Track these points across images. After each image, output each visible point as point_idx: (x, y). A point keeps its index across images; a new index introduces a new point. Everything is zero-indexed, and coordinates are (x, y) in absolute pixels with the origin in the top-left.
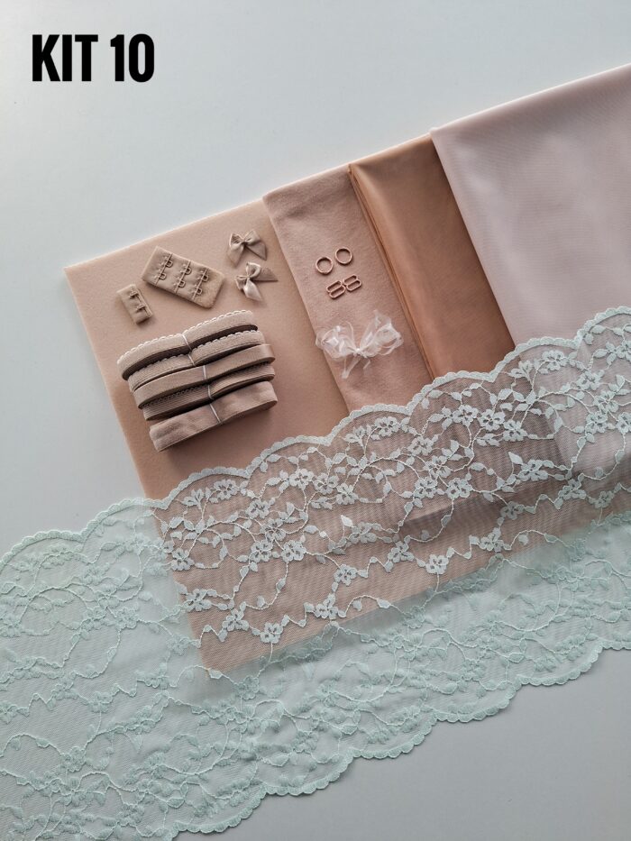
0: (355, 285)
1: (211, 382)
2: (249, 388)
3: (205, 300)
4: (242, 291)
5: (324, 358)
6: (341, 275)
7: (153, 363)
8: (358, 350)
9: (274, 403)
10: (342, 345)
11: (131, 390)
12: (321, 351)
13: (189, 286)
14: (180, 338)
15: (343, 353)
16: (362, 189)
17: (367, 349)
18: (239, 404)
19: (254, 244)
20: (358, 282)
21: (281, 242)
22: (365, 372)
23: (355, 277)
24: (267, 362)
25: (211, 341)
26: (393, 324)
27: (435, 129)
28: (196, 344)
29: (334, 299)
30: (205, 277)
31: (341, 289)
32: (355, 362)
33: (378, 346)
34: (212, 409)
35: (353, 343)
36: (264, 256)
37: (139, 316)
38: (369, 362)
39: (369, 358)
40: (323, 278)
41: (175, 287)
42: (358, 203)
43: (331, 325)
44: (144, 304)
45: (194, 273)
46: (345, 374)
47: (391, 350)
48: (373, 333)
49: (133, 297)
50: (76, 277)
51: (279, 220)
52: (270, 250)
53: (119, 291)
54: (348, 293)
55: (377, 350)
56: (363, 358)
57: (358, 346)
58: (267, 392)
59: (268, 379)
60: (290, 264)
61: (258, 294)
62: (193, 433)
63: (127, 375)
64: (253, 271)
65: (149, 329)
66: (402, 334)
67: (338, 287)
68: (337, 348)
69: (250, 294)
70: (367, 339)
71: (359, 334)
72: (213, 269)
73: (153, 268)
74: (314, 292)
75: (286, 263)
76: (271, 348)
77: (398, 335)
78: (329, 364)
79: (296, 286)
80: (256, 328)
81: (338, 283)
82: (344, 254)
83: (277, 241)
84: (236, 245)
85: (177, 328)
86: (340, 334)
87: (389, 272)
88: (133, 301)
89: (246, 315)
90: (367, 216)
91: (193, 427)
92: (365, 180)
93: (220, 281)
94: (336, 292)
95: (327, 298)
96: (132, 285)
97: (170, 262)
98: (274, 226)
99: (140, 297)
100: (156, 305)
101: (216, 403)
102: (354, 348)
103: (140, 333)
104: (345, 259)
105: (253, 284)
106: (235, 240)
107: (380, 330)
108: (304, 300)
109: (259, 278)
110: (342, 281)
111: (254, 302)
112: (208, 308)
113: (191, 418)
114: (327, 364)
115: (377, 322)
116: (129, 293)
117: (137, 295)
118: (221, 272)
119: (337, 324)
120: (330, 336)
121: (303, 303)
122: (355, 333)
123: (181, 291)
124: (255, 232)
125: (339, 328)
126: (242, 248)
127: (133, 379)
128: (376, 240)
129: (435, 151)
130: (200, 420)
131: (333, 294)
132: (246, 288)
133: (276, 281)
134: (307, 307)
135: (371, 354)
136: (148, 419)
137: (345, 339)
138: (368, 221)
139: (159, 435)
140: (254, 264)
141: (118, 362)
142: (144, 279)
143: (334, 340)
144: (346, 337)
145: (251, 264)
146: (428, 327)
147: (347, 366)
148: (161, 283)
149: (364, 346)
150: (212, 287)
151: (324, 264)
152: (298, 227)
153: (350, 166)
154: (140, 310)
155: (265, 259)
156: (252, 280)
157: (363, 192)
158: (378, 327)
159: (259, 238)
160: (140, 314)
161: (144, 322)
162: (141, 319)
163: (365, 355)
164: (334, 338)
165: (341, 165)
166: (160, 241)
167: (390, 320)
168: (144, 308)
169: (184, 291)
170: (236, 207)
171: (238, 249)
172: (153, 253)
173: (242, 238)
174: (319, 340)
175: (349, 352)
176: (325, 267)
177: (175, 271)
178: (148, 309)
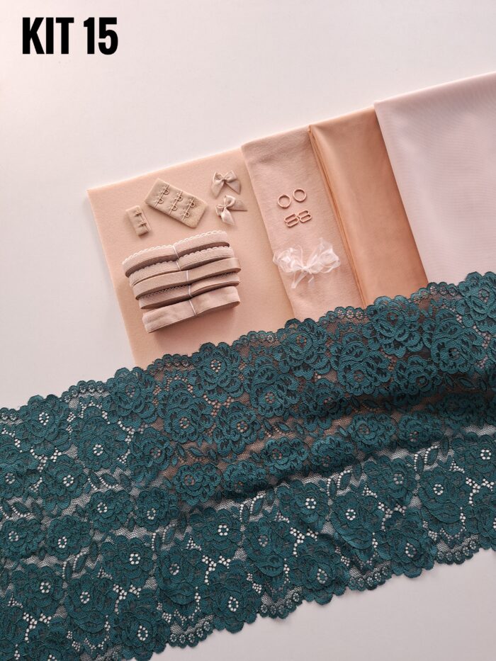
0: (307, 217)
1: (191, 284)
2: (219, 290)
3: (190, 221)
4: (220, 217)
5: (279, 273)
6: (296, 210)
7: (149, 266)
8: (305, 268)
9: (237, 303)
10: (293, 262)
11: (130, 285)
12: (277, 266)
13: (180, 210)
14: (170, 249)
15: (293, 269)
16: (318, 144)
17: (312, 268)
18: (211, 301)
19: (231, 181)
20: (309, 216)
21: (253, 181)
22: (309, 285)
23: (307, 212)
24: (234, 272)
25: (194, 252)
26: (334, 249)
27: (379, 101)
28: (182, 254)
29: (289, 227)
30: (193, 204)
31: (296, 220)
32: (302, 277)
33: (321, 266)
34: (191, 304)
35: (302, 263)
36: (239, 191)
37: (141, 230)
38: (313, 278)
39: (313, 274)
40: (283, 211)
41: (169, 210)
42: (314, 156)
43: (286, 247)
44: (145, 221)
45: (185, 200)
46: (294, 285)
47: (330, 270)
48: (318, 256)
49: (138, 215)
50: (96, 197)
51: (252, 165)
52: (243, 187)
53: (127, 210)
54: (301, 225)
55: (320, 269)
56: (308, 274)
57: (305, 265)
58: (233, 295)
59: (235, 284)
60: (258, 198)
61: (231, 219)
62: (174, 320)
63: (128, 274)
64: (229, 202)
65: (147, 240)
66: (340, 258)
67: (293, 218)
68: (289, 265)
69: (226, 219)
70: (313, 259)
71: (306, 256)
72: (199, 199)
73: (154, 194)
74: (275, 220)
75: (255, 197)
76: (238, 261)
77: (337, 258)
78: (282, 276)
79: (261, 215)
80: (228, 245)
81: (293, 216)
82: (300, 193)
83: (250, 180)
84: (218, 181)
85: (169, 241)
86: (292, 254)
87: (334, 211)
88: (137, 218)
89: (222, 235)
90: (321, 166)
91: (175, 316)
92: (321, 138)
93: (204, 208)
94: (292, 222)
95: (284, 226)
96: (138, 206)
97: (167, 191)
98: (248, 168)
99: (143, 215)
100: (154, 223)
101: (194, 299)
102: (302, 265)
103: (141, 242)
104: (300, 197)
105: (228, 212)
106: (217, 177)
107: (324, 253)
108: (266, 227)
109: (233, 208)
110: (297, 214)
111: (228, 225)
112: (193, 228)
113: (174, 309)
114: (280, 276)
115: (321, 246)
116: (135, 212)
117: (140, 214)
118: (205, 201)
119: (290, 247)
120: (285, 256)
121: (265, 230)
122: (304, 255)
123: (173, 213)
124: (233, 172)
125: (292, 250)
126: (222, 184)
127: (134, 277)
128: (325, 183)
129: (377, 118)
130: (181, 312)
131: (289, 223)
132: (223, 215)
133: (246, 211)
134: (268, 233)
135: (315, 272)
136: (142, 308)
137: (296, 259)
138: (321, 169)
139: (150, 320)
140: (230, 197)
141: (123, 263)
142: (147, 202)
143: (287, 259)
144: (297, 257)
145: (228, 196)
146: (361, 253)
147: (296, 280)
148: (159, 206)
149: (309, 265)
150: (197, 212)
151: (284, 200)
152: (266, 171)
153: (310, 127)
154: (142, 225)
155: (239, 193)
156: (228, 209)
157: (319, 147)
158: (323, 251)
159: (235, 177)
160: (141, 228)
161: (144, 235)
162: (141, 232)
163: (311, 272)
164: (287, 257)
165: (303, 125)
166: (162, 175)
167: (331, 246)
168: (145, 224)
169: (176, 214)
170: (219, 153)
171: (219, 184)
172: (155, 183)
173: (223, 176)
174: (276, 258)
175: (298, 268)
176: (285, 203)
177: (170, 197)
178: (148, 225)
